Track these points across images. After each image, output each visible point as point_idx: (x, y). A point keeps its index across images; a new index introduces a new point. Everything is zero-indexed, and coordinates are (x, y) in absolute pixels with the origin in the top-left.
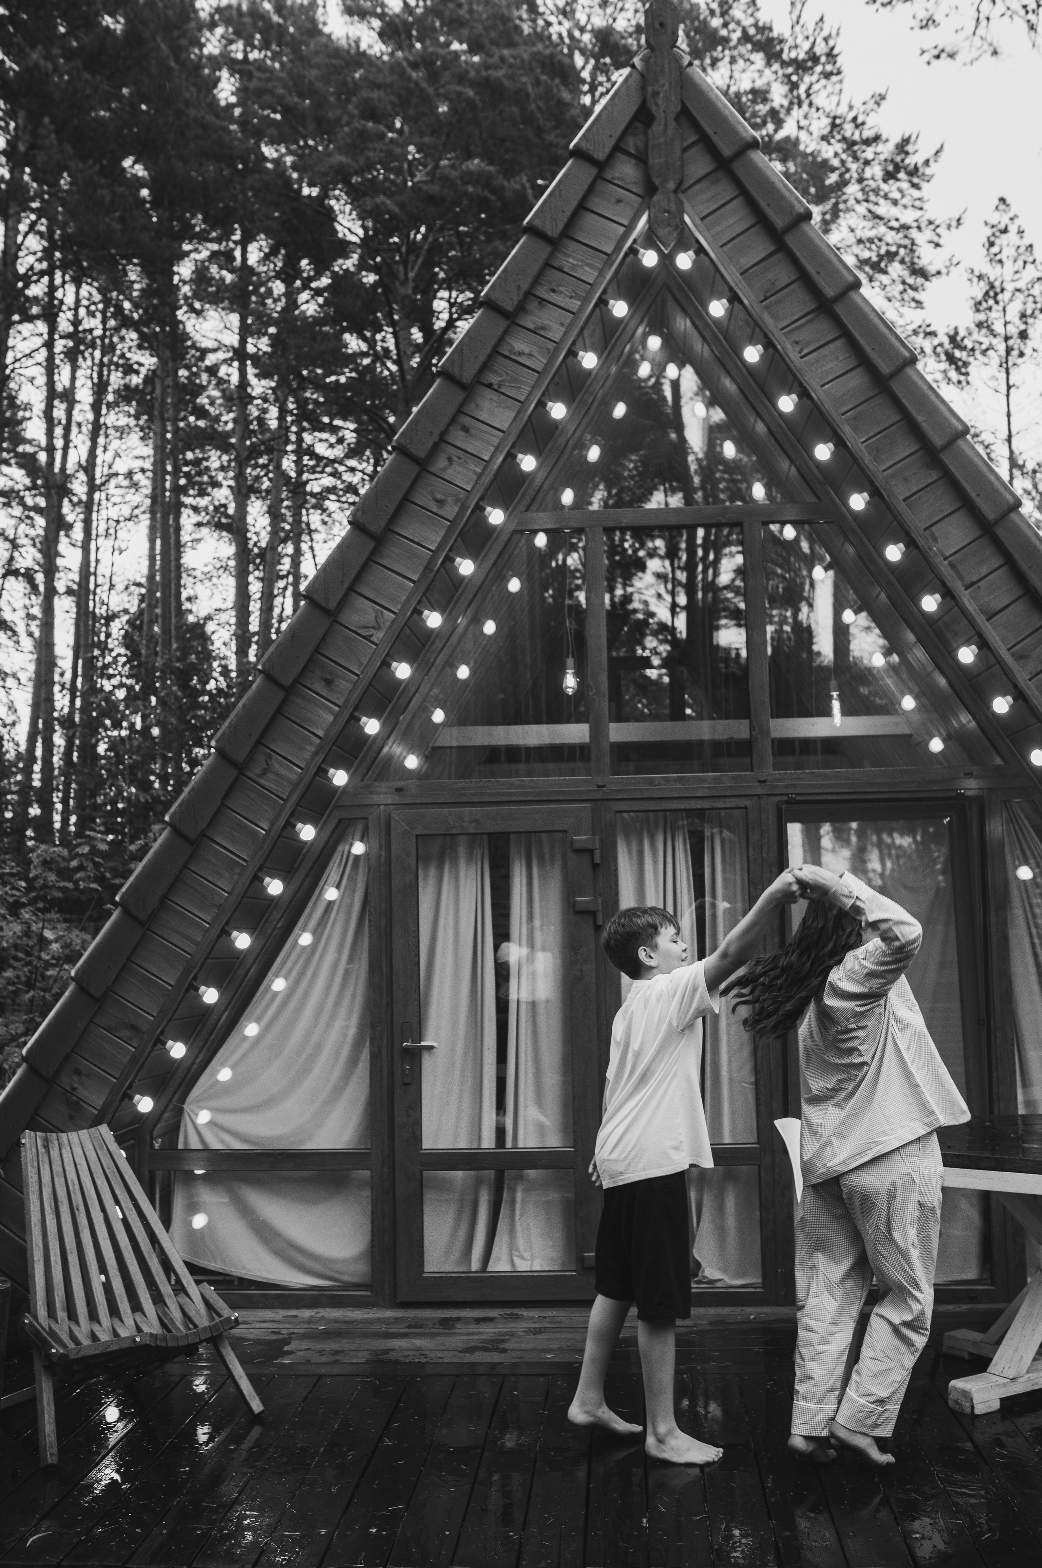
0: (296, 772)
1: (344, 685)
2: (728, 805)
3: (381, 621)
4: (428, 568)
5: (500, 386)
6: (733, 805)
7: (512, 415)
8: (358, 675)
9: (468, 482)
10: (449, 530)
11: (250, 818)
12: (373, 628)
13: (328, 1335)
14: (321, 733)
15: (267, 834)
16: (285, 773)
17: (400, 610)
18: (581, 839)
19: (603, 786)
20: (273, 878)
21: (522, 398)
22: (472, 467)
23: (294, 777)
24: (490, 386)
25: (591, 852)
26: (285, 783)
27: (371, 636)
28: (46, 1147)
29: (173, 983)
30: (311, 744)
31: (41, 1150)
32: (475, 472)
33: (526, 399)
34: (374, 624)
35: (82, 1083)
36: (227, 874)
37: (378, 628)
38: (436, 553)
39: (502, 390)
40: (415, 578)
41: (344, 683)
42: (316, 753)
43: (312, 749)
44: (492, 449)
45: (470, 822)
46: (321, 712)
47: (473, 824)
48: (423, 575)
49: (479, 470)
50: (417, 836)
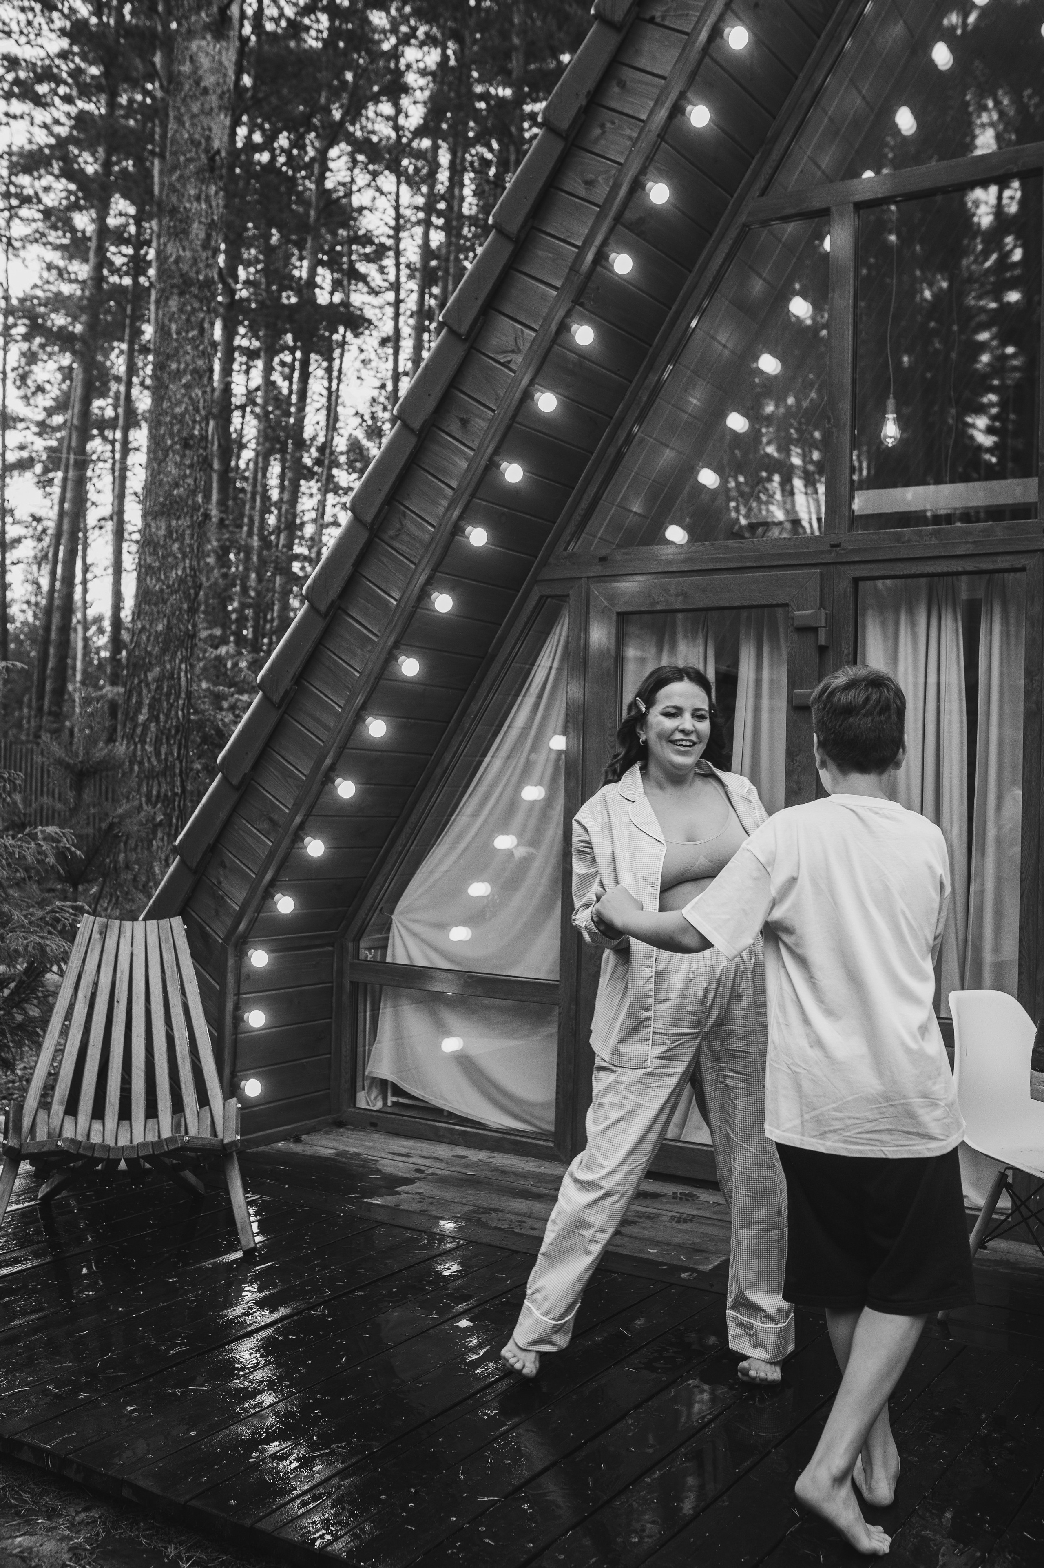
0: (428, 532)
1: (479, 424)
2: (999, 565)
3: (520, 342)
4: (574, 268)
5: (663, 18)
6: (1007, 565)
7: (676, 53)
8: (493, 411)
9: (622, 153)
10: (599, 218)
11: (383, 587)
12: (513, 352)
13: (474, 1183)
14: (454, 484)
15: (397, 605)
16: (417, 533)
17: (541, 326)
18: (804, 614)
19: (838, 546)
20: (408, 657)
21: (688, 29)
22: (628, 132)
23: (426, 537)
24: (652, 20)
25: (815, 630)
26: (417, 545)
27: (510, 362)
28: (103, 933)
29: (307, 772)
30: (445, 498)
31: (96, 935)
32: (630, 138)
33: (694, 29)
34: (513, 347)
35: (226, 877)
36: (359, 652)
37: (516, 351)
38: (582, 250)
39: (666, 23)
40: (558, 284)
41: (480, 421)
42: (448, 509)
43: (445, 503)
44: (651, 103)
45: (677, 596)
46: (456, 459)
47: (680, 598)
48: (567, 279)
49: (635, 135)
50: (618, 614)
